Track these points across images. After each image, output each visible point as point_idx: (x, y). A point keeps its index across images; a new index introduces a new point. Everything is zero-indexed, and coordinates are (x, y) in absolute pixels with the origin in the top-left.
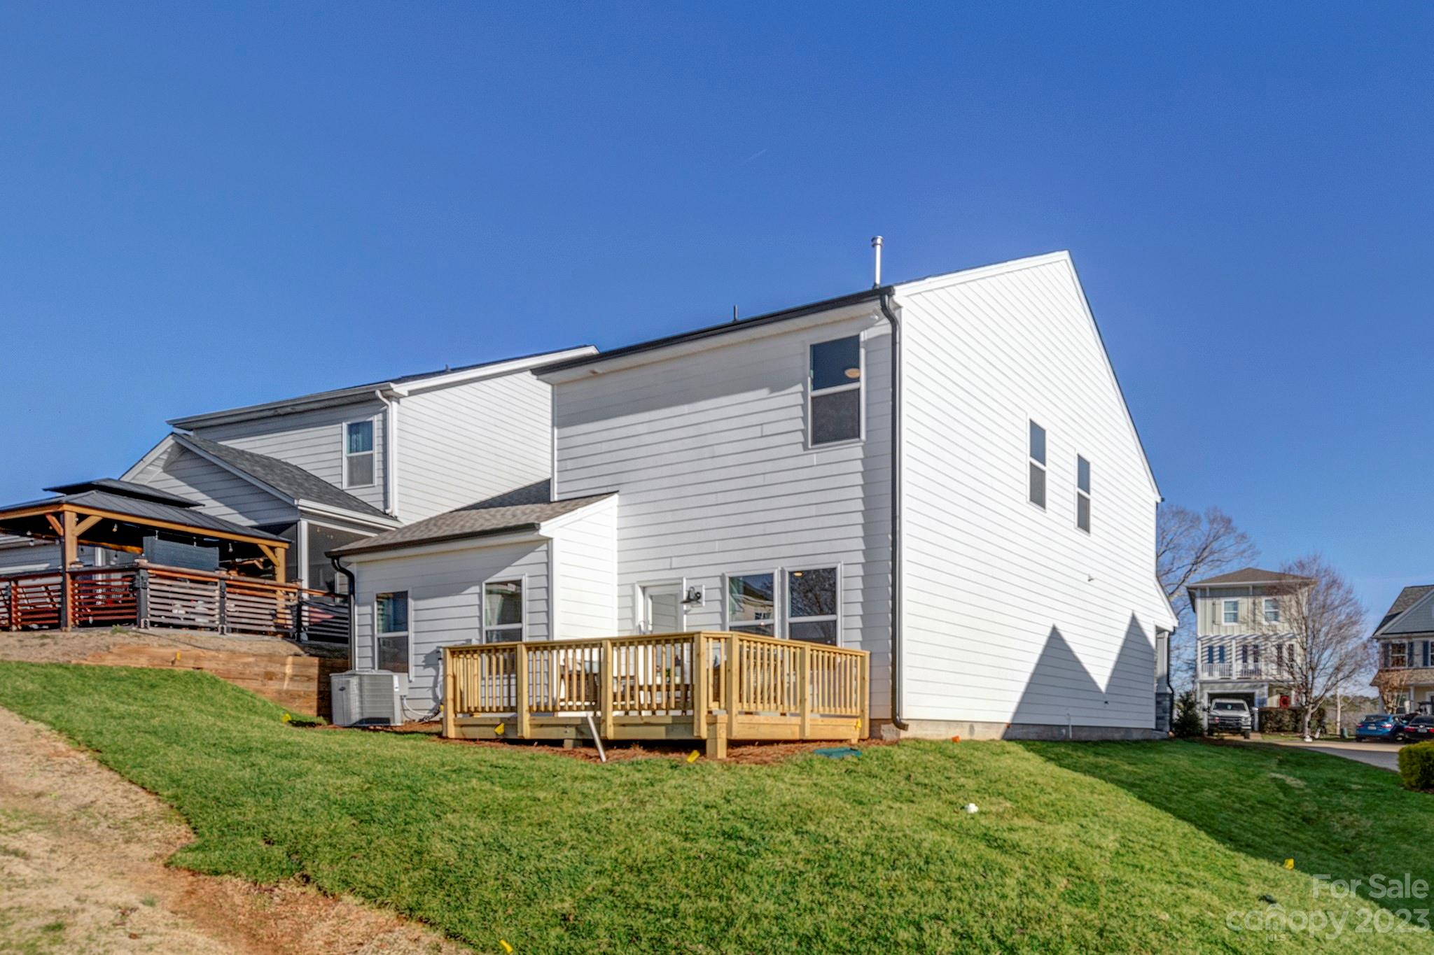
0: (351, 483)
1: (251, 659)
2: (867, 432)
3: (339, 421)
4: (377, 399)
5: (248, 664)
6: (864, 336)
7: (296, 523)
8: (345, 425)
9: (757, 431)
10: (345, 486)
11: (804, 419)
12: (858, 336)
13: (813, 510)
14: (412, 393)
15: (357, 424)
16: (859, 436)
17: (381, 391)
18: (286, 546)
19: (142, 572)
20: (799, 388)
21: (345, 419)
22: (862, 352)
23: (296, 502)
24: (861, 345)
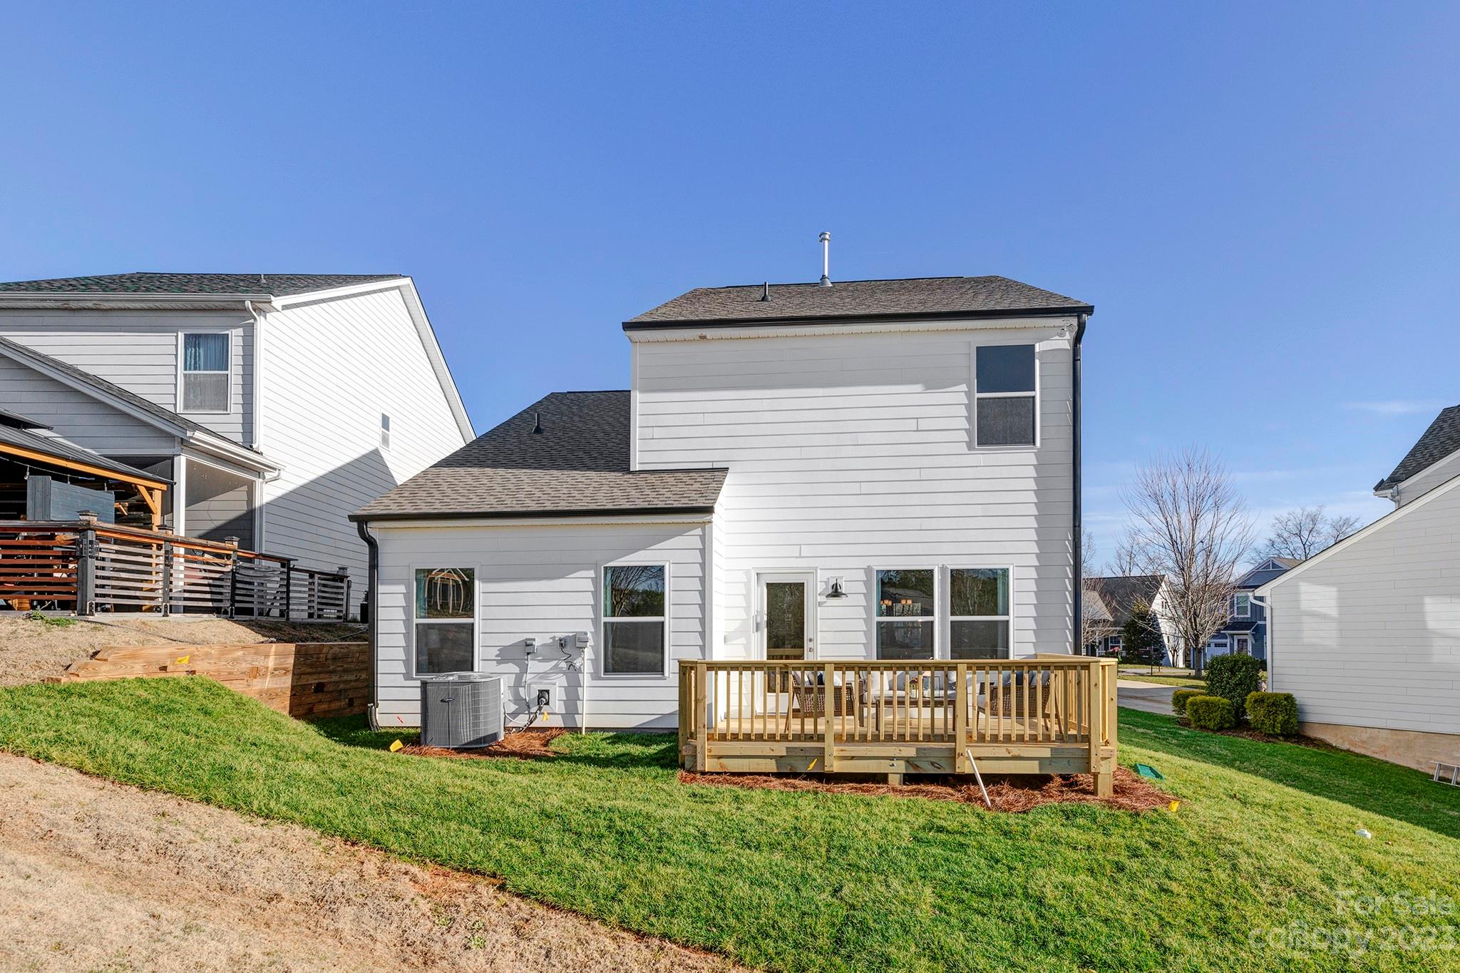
0: (186, 407)
1: (240, 653)
2: (1042, 439)
3: (173, 329)
4: (245, 310)
5: (236, 660)
6: (1038, 348)
7: (171, 458)
8: (181, 336)
9: (912, 425)
10: (180, 409)
11: (969, 419)
12: (1033, 346)
13: (978, 510)
14: (285, 307)
15: (198, 336)
16: (1034, 443)
17: (251, 302)
18: (164, 487)
19: (91, 535)
20: (964, 387)
21: (182, 327)
22: (1037, 362)
23: (189, 434)
24: (1037, 356)
